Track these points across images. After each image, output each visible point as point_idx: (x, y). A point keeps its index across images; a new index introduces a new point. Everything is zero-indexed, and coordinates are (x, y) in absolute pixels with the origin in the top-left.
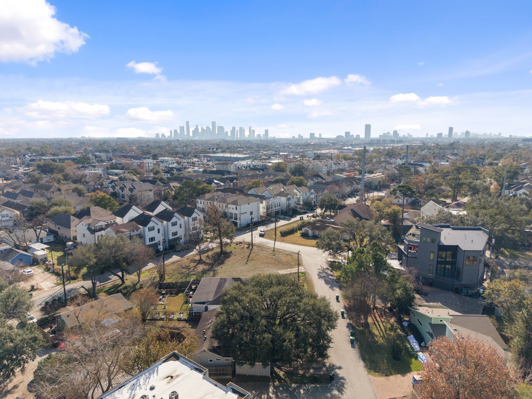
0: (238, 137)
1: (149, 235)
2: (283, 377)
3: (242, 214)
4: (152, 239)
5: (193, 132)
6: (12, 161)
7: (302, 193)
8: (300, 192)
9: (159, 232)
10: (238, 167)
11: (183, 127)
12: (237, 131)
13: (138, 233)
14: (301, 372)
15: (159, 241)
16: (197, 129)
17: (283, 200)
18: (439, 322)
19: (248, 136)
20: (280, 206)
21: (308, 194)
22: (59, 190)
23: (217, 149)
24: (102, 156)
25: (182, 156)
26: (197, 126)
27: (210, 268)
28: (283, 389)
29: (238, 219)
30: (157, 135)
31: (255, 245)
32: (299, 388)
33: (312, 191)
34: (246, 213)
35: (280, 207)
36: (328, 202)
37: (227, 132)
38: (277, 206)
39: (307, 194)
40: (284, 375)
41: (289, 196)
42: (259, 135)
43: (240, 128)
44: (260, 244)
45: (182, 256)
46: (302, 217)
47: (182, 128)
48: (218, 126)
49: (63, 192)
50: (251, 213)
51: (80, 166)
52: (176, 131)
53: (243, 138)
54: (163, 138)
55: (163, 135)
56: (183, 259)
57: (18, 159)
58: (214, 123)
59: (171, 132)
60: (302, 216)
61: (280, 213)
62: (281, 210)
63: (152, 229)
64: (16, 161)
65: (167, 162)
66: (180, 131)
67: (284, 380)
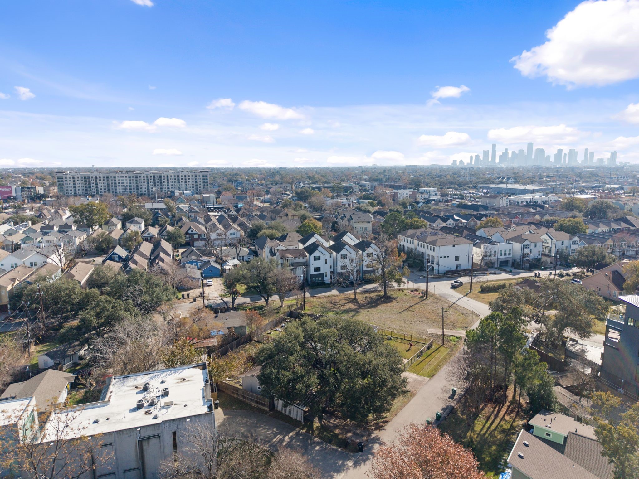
0: (565, 163)
1: (314, 264)
2: (314, 429)
3: (441, 257)
4: (317, 269)
5: (501, 157)
6: (288, 188)
7: (554, 240)
8: (552, 239)
9: (326, 263)
10: (518, 202)
11: (488, 151)
12: (565, 154)
13: (304, 260)
14: (337, 431)
15: (326, 273)
16: (506, 153)
17: (517, 247)
18: (545, 435)
19: (582, 161)
20: (510, 254)
21: (566, 243)
22: (287, 215)
23: (508, 179)
24: (367, 185)
25: (456, 186)
26: (506, 150)
27: (356, 309)
28: (303, 439)
29: (435, 263)
30: (455, 161)
31: (432, 295)
32: (318, 444)
33: (574, 240)
34: (448, 257)
35: (511, 256)
36: (587, 257)
37: (549, 157)
38: (505, 254)
39: (564, 243)
40: (318, 427)
41: (526, 243)
42: (601, 160)
43: (570, 150)
44: (441, 296)
45: (341, 292)
46: (539, 274)
47: (486, 153)
48: (537, 149)
49: (290, 217)
50: (457, 258)
51: (335, 194)
52: (477, 156)
53: (573, 164)
54: (461, 166)
55: (461, 162)
56: (341, 295)
57: (293, 187)
58: (530, 145)
59: (471, 157)
60: (540, 272)
61: (510, 264)
62: (511, 259)
63: (318, 258)
64: (292, 188)
65: (427, 193)
66: (483, 157)
67: (313, 431)
